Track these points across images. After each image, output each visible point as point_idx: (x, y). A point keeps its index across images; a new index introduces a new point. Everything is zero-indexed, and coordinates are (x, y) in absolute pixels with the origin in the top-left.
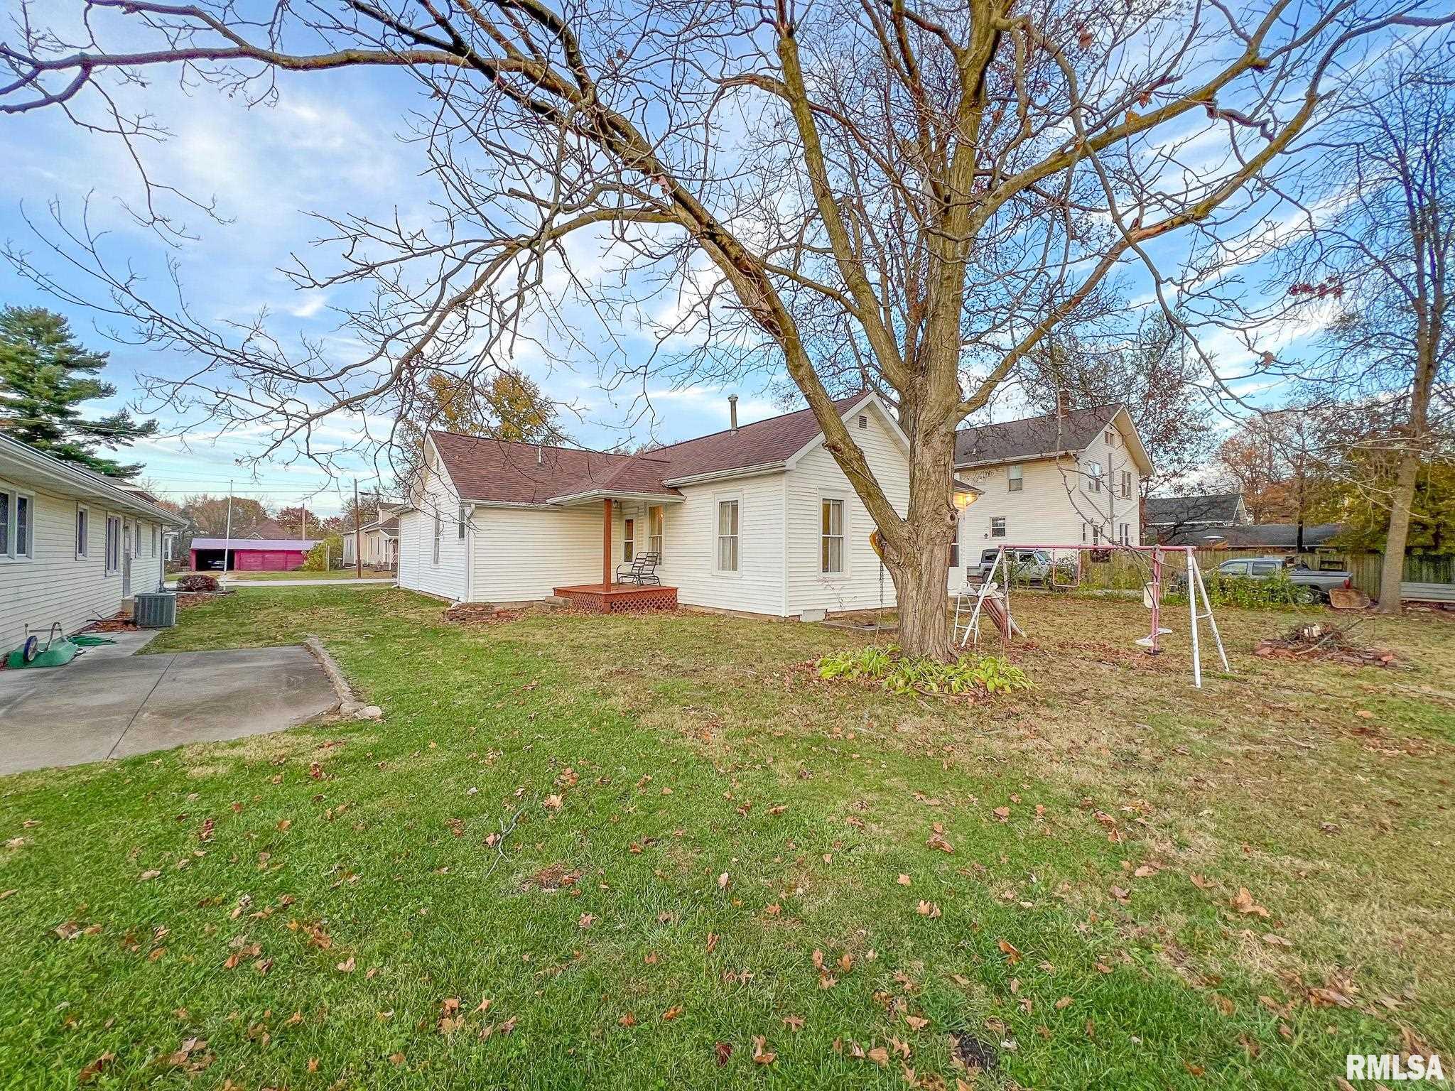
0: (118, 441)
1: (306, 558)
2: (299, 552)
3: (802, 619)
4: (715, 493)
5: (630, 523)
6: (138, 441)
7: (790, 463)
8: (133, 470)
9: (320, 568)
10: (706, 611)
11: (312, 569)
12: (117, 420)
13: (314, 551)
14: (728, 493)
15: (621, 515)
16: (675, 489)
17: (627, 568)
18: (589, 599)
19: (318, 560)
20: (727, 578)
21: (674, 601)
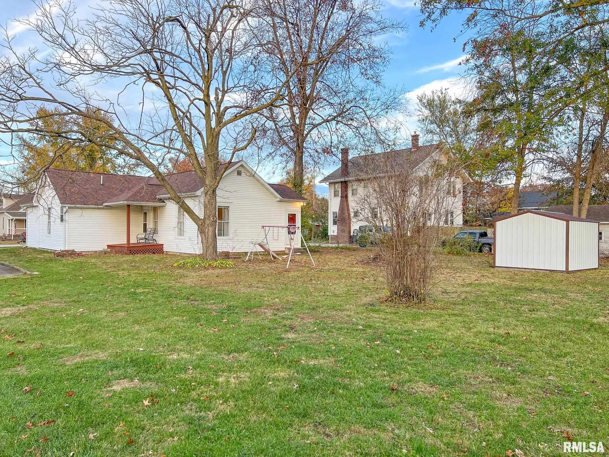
5: (145, 214)
7: (198, 193)
15: (142, 210)
16: (161, 200)
18: (121, 249)
20: (180, 239)
21: (161, 250)
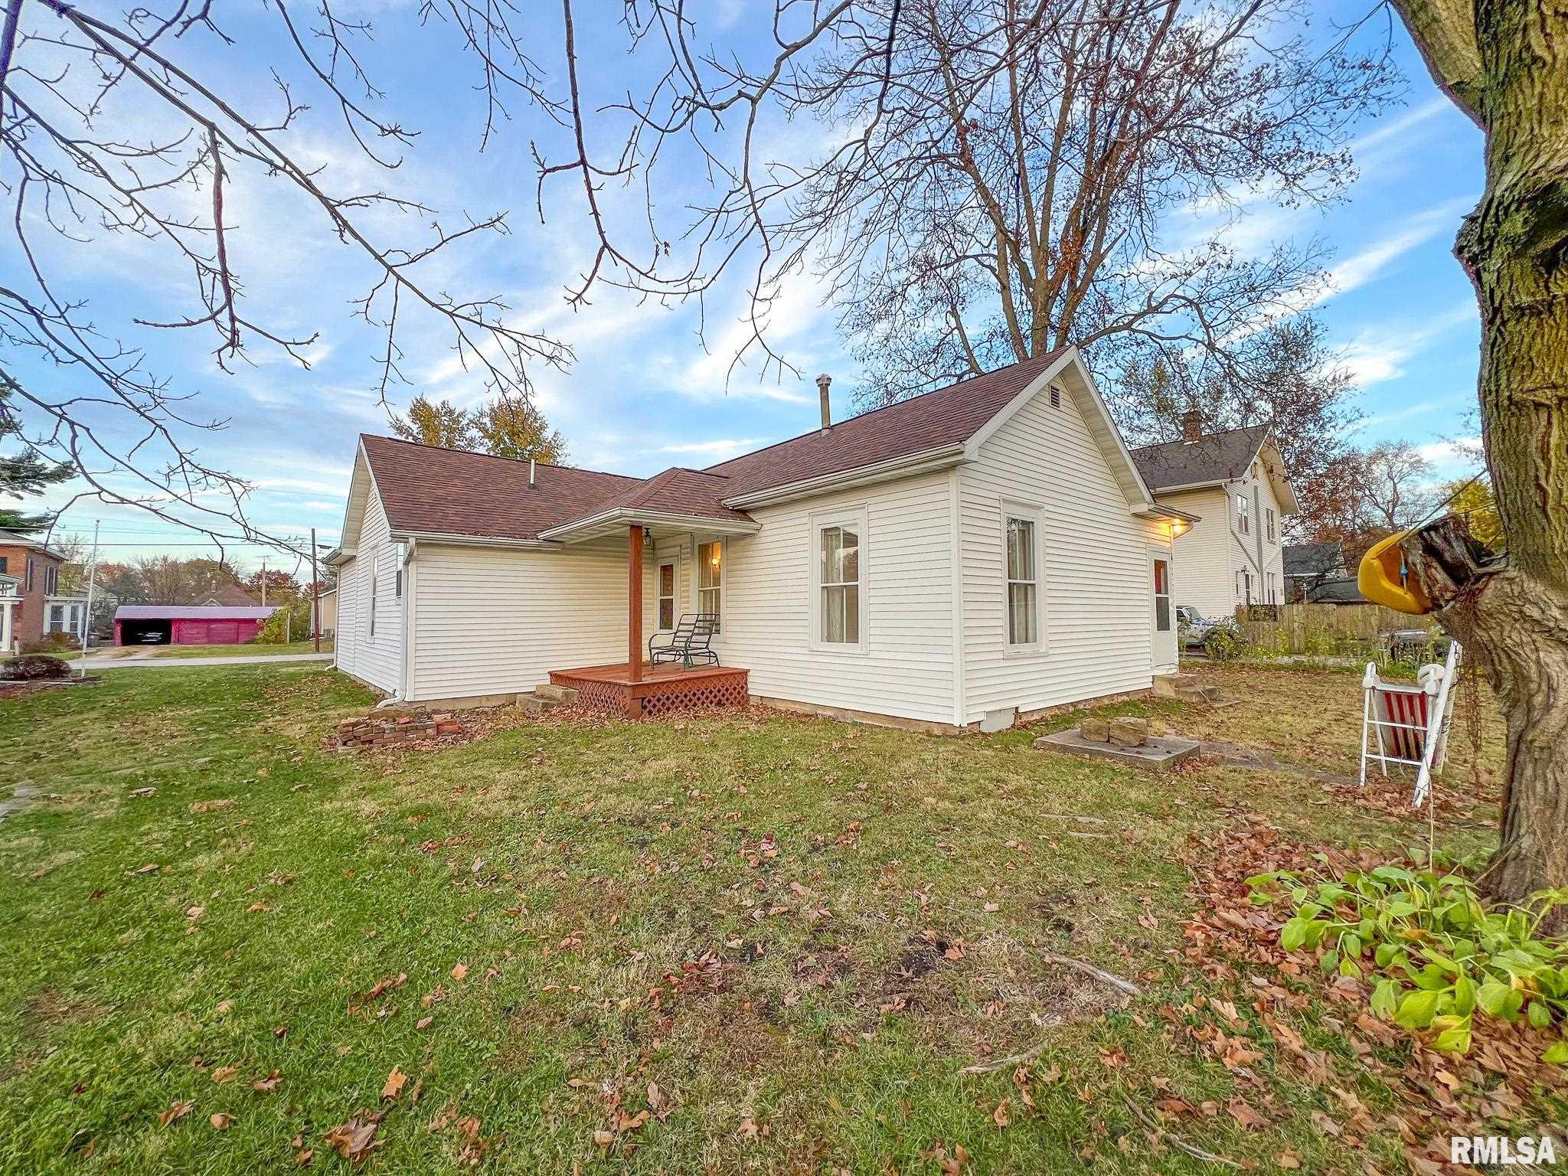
0: (24, 488)
1: (262, 629)
2: (253, 621)
3: (984, 729)
4: (812, 515)
5: (667, 571)
6: (51, 487)
7: (971, 447)
8: (41, 523)
9: (278, 640)
10: (800, 709)
11: (268, 642)
12: (21, 460)
13: (271, 620)
14: (841, 514)
15: (654, 560)
16: (743, 513)
17: (664, 639)
18: (607, 692)
19: (276, 630)
20: (838, 655)
21: (743, 692)
